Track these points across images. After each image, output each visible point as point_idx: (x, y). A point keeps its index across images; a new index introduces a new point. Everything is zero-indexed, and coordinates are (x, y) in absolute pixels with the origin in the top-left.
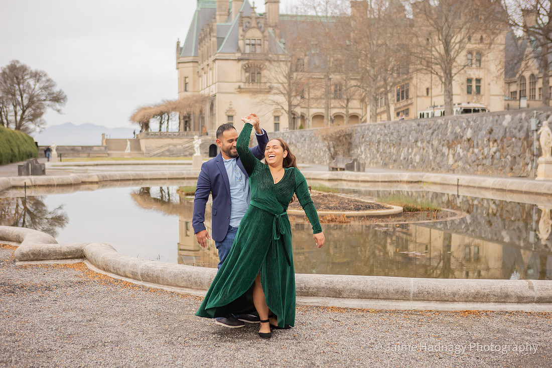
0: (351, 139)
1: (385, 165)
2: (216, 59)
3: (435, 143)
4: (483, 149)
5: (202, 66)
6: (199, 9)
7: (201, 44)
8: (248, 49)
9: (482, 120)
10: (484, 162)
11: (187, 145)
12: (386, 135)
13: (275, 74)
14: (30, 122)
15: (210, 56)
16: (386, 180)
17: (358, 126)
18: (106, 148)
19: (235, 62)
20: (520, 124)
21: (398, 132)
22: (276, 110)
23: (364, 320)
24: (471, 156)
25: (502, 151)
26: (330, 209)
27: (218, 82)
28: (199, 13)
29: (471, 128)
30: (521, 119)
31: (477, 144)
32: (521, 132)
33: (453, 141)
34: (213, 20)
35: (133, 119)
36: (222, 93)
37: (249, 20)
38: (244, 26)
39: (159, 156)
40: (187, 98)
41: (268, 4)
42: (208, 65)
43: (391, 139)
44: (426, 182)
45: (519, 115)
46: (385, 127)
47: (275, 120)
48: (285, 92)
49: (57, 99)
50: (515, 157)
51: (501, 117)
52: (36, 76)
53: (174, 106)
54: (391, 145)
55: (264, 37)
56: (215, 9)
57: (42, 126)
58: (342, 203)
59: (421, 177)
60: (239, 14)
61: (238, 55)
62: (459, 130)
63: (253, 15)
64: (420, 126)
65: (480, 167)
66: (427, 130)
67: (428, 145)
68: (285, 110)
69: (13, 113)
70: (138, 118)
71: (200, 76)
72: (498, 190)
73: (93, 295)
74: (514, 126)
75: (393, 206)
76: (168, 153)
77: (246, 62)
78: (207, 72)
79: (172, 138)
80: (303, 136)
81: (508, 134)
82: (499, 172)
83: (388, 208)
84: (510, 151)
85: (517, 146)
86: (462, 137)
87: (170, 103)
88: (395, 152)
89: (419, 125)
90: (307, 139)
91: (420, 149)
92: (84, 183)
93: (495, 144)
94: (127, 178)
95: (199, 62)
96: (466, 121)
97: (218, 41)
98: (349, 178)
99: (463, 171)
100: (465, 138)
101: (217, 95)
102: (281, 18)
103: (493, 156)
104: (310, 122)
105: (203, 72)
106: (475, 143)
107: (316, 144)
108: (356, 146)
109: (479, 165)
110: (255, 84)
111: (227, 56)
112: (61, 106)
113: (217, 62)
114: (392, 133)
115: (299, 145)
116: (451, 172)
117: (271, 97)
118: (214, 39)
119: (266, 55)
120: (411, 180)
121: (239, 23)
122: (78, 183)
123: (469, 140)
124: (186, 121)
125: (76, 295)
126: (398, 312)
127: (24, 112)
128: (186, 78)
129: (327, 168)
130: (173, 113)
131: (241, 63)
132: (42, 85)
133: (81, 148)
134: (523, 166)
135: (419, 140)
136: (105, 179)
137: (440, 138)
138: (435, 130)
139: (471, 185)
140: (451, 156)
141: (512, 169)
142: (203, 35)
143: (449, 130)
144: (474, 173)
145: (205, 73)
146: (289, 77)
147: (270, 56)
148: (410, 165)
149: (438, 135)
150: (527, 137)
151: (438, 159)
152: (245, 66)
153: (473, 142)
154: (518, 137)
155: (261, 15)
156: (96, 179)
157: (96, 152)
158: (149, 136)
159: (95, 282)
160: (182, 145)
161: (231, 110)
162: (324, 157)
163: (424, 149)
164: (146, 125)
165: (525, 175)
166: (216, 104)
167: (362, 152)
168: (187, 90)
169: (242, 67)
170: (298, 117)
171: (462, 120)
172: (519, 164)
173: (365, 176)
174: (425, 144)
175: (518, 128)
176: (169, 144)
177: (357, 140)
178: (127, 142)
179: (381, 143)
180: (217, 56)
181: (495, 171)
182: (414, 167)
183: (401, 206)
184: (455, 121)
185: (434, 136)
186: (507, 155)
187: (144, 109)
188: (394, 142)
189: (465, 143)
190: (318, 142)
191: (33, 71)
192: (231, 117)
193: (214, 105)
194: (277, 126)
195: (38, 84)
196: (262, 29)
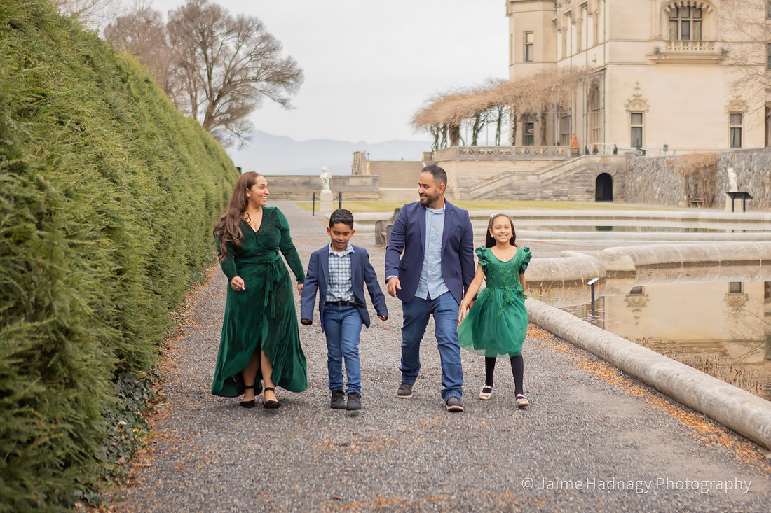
5: (565, 8)
11: (549, 175)
14: (223, 126)
18: (375, 180)
22: (738, 101)
27: (611, 40)
36: (620, 64)
42: (583, 6)
47: (732, 121)
49: (283, 77)
52: (242, 28)
53: (517, 92)
57: (245, 134)
69: (190, 108)
71: (559, 31)
76: (508, 193)
78: (581, 20)
79: (514, 161)
87: (504, 86)
101: (608, 68)
105: (569, 20)
110: (690, 45)
112: (290, 91)
124: (528, 125)
127: (214, 104)
128: (527, 33)
131: (661, 0)
132: (251, 48)
145: (574, 23)
152: (669, 6)
158: (465, 154)
160: (538, 175)
161: (638, 99)
166: (607, 88)
168: (530, 58)
169: (663, 10)
176: (513, 174)
187: (449, 98)
191: (235, 17)
192: (637, 115)
193: (601, 89)
194: (736, 134)
195: (244, 46)
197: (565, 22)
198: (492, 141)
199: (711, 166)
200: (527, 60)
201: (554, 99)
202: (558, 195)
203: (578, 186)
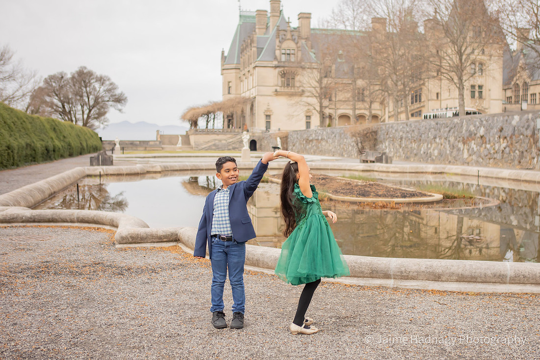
0: (376, 136)
1: (407, 158)
2: (256, 66)
3: (452, 139)
4: (494, 145)
5: (243, 72)
6: (241, 24)
7: (243, 53)
8: (283, 58)
9: (493, 120)
10: (495, 156)
11: (231, 140)
12: (408, 132)
13: (308, 80)
14: (96, 120)
15: (251, 64)
16: (414, 171)
17: (383, 125)
18: (160, 142)
19: (272, 69)
20: (527, 124)
21: (419, 129)
22: (308, 111)
23: (467, 303)
24: (483, 151)
25: (511, 146)
26: (380, 196)
27: (258, 86)
28: (241, 27)
29: (484, 127)
30: (528, 119)
31: (489, 140)
32: (528, 130)
33: (468, 138)
34: (254, 33)
35: (183, 118)
36: (262, 95)
37: (285, 33)
38: (281, 38)
39: (207, 150)
40: (231, 100)
41: (300, 20)
42: (249, 71)
43: (412, 135)
44: (448, 173)
45: (526, 116)
46: (407, 125)
47: (307, 119)
48: (317, 95)
49: (119, 99)
50: (523, 152)
51: (510, 117)
52: (101, 80)
54: (413, 141)
55: (298, 47)
56: (255, 23)
57: (105, 123)
58: (389, 191)
59: (444, 168)
60: (276, 27)
61: (275, 63)
62: (473, 129)
63: (288, 28)
64: (439, 125)
65: (492, 161)
66: (444, 128)
67: (445, 141)
68: (317, 111)
69: (81, 112)
70: (188, 117)
71: (241, 81)
72: (514, 180)
73: (198, 277)
74: (522, 125)
75: (433, 194)
76: (214, 147)
77: (282, 69)
78: (248, 77)
79: (218, 135)
80: (333, 133)
81: (516, 132)
82: (508, 164)
83: (430, 196)
84: (518, 147)
85: (524, 142)
86: (475, 134)
87: (216, 104)
88: (415, 147)
89: (437, 124)
90: (337, 136)
91: (438, 144)
92: (148, 172)
93: (505, 141)
94: (185, 168)
95: (241, 69)
96: (479, 120)
97: (257, 50)
98: (381, 169)
99: (476, 164)
100: (478, 135)
101: (257, 97)
102: (312, 32)
103: (503, 151)
104: (336, 121)
105: (245, 77)
106: (487, 140)
107: (345, 140)
108: (381, 141)
109: (490, 158)
110: (289, 88)
111: (265, 64)
112: (122, 106)
113: (257, 68)
114: (413, 131)
115: (330, 141)
116: (467, 164)
117: (304, 99)
118: (254, 49)
119: (300, 63)
120: (435, 171)
121: (276, 36)
122: (144, 172)
123: (482, 137)
124: (230, 120)
125: (182, 277)
126: (496, 295)
127: (90, 111)
128: (229, 82)
129: (359, 161)
130: (219, 112)
131: (278, 70)
132: (106, 88)
133: (138, 143)
134: (530, 159)
135: (437, 136)
136: (167, 169)
137: (456, 135)
138: (452, 128)
139: (489, 175)
140: (466, 151)
141: (520, 162)
142: (245, 46)
143: (465, 128)
144: (486, 166)
145: (246, 78)
146: (320, 81)
147: (303, 63)
148: (430, 159)
149: (454, 132)
150: (533, 134)
151: (455, 153)
152: (281, 72)
153: (486, 139)
154: (525, 135)
155: (294, 29)
156: (159, 170)
157: (152, 146)
158: (197, 132)
159: (196, 265)
160: (226, 141)
161: (268, 110)
162: (353, 151)
163: (441, 145)
164: (194, 123)
165: (532, 167)
166: (256, 105)
167: (386, 147)
168: (230, 92)
169: (278, 73)
170: (326, 117)
171: (475, 120)
172: (526, 158)
173: (395, 167)
174: (442, 140)
175: (526, 126)
176: (215, 140)
177: (382, 137)
178: (178, 137)
179: (404, 140)
180: (257, 64)
181: (505, 164)
182: (433, 160)
183: (441, 194)
184: (470, 120)
185: (451, 134)
186: (516, 150)
188: (415, 139)
189: (479, 139)
190: (346, 138)
192: (268, 116)
193: (254, 106)
194: (308, 124)
195: (102, 87)
196: (296, 41)
197: (243, 78)
202: (234, 149)
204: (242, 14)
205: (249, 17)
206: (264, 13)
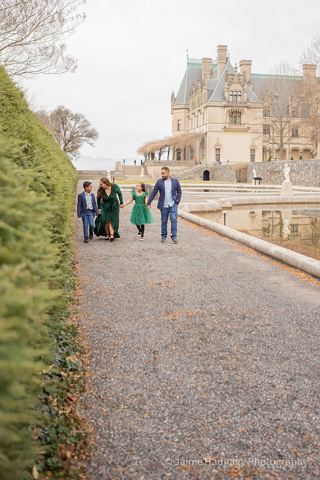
2: (208, 106)
5: (192, 112)
6: (189, 70)
7: (192, 95)
8: (231, 99)
11: (187, 171)
13: (252, 118)
14: (70, 153)
15: (202, 104)
18: (124, 172)
19: (222, 108)
22: (253, 145)
27: (209, 123)
28: (188, 73)
35: (141, 151)
36: (212, 132)
37: (233, 77)
38: (229, 82)
41: (242, 66)
42: (199, 111)
47: (251, 152)
49: (91, 135)
52: (76, 118)
53: (176, 141)
55: (244, 90)
56: (201, 69)
57: (77, 156)
60: (224, 72)
61: (225, 103)
63: (236, 73)
71: (190, 119)
77: (230, 108)
78: (198, 115)
79: (174, 166)
87: (171, 139)
95: (190, 109)
97: (208, 92)
101: (208, 133)
102: (252, 76)
104: (274, 154)
110: (237, 125)
111: (216, 104)
112: (93, 140)
113: (208, 108)
118: (205, 91)
119: (246, 103)
121: (225, 79)
124: (179, 153)
127: (66, 145)
128: (179, 120)
131: (227, 109)
132: (80, 125)
142: (194, 89)
145: (195, 117)
147: (248, 104)
152: (229, 111)
157: (117, 176)
160: (183, 171)
161: (218, 144)
164: (152, 156)
166: (207, 140)
169: (227, 112)
170: (267, 150)
180: (208, 103)
187: (151, 143)
191: (74, 114)
192: (218, 150)
193: (205, 140)
194: (253, 157)
195: (78, 124)
196: (242, 84)
197: (192, 116)
198: (166, 159)
199: (245, 168)
200: (178, 130)
201: (188, 144)
202: (190, 178)
203: (197, 175)
204: (189, 61)
205: (195, 64)
206: (210, 61)
